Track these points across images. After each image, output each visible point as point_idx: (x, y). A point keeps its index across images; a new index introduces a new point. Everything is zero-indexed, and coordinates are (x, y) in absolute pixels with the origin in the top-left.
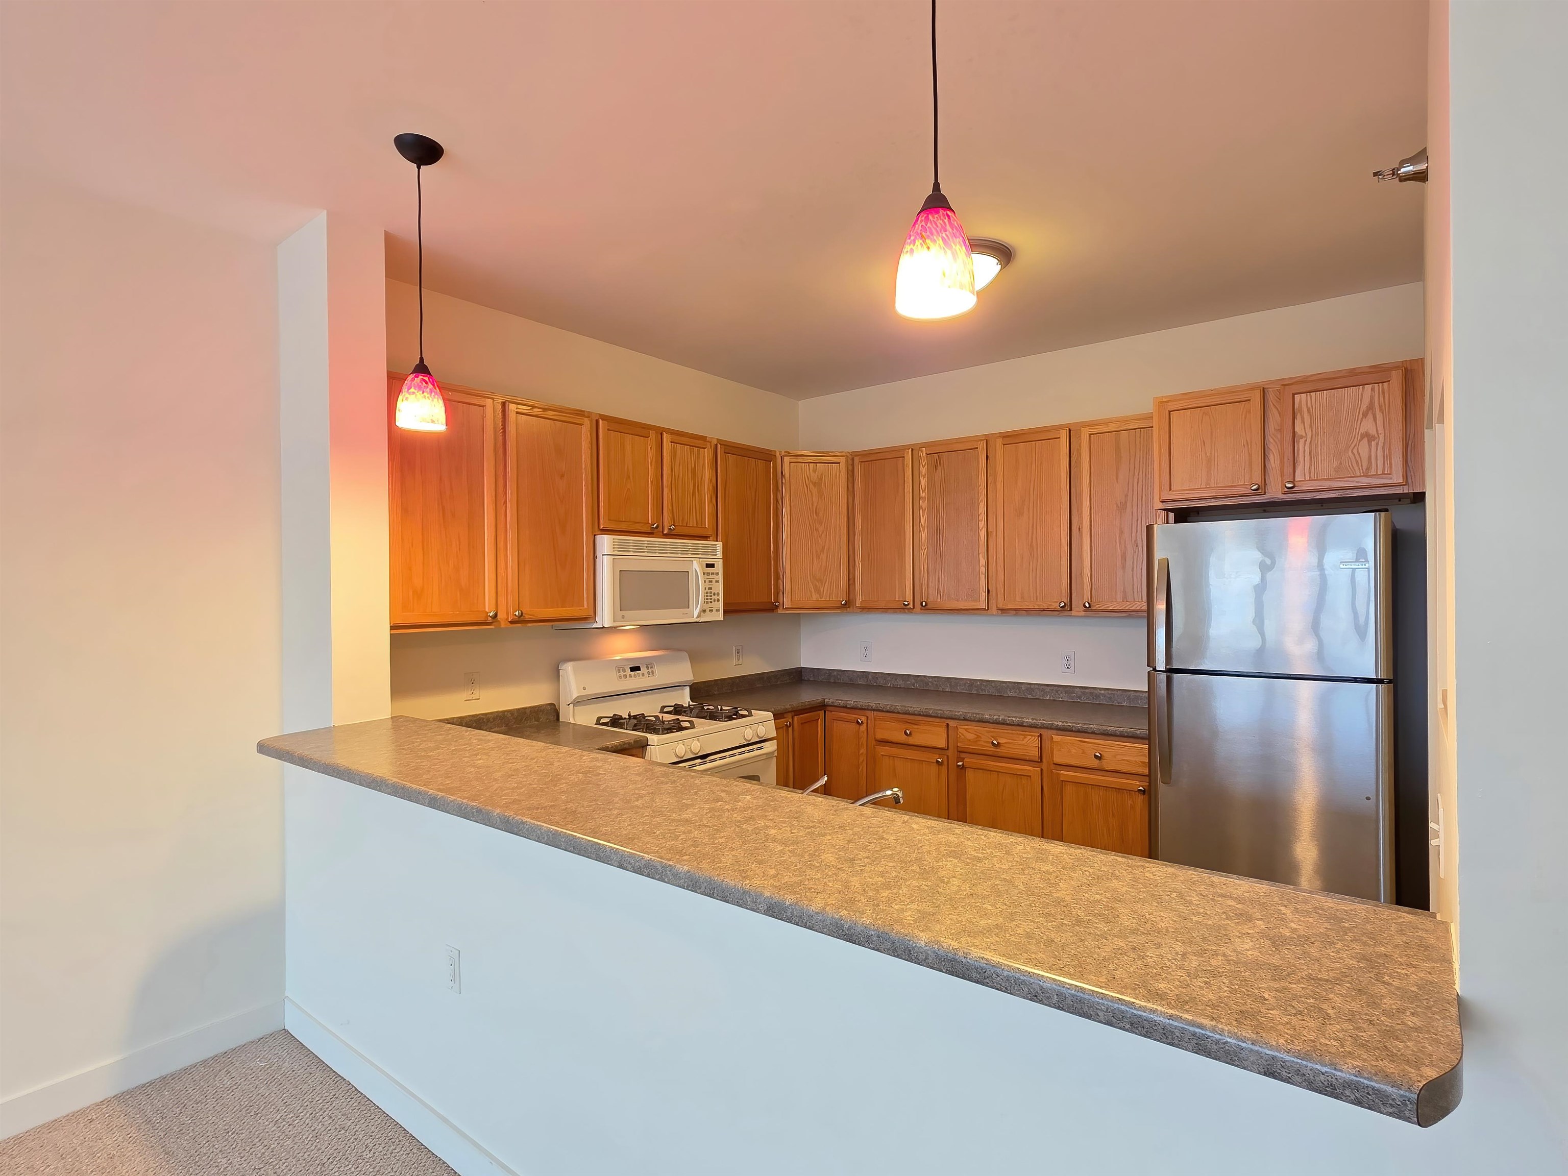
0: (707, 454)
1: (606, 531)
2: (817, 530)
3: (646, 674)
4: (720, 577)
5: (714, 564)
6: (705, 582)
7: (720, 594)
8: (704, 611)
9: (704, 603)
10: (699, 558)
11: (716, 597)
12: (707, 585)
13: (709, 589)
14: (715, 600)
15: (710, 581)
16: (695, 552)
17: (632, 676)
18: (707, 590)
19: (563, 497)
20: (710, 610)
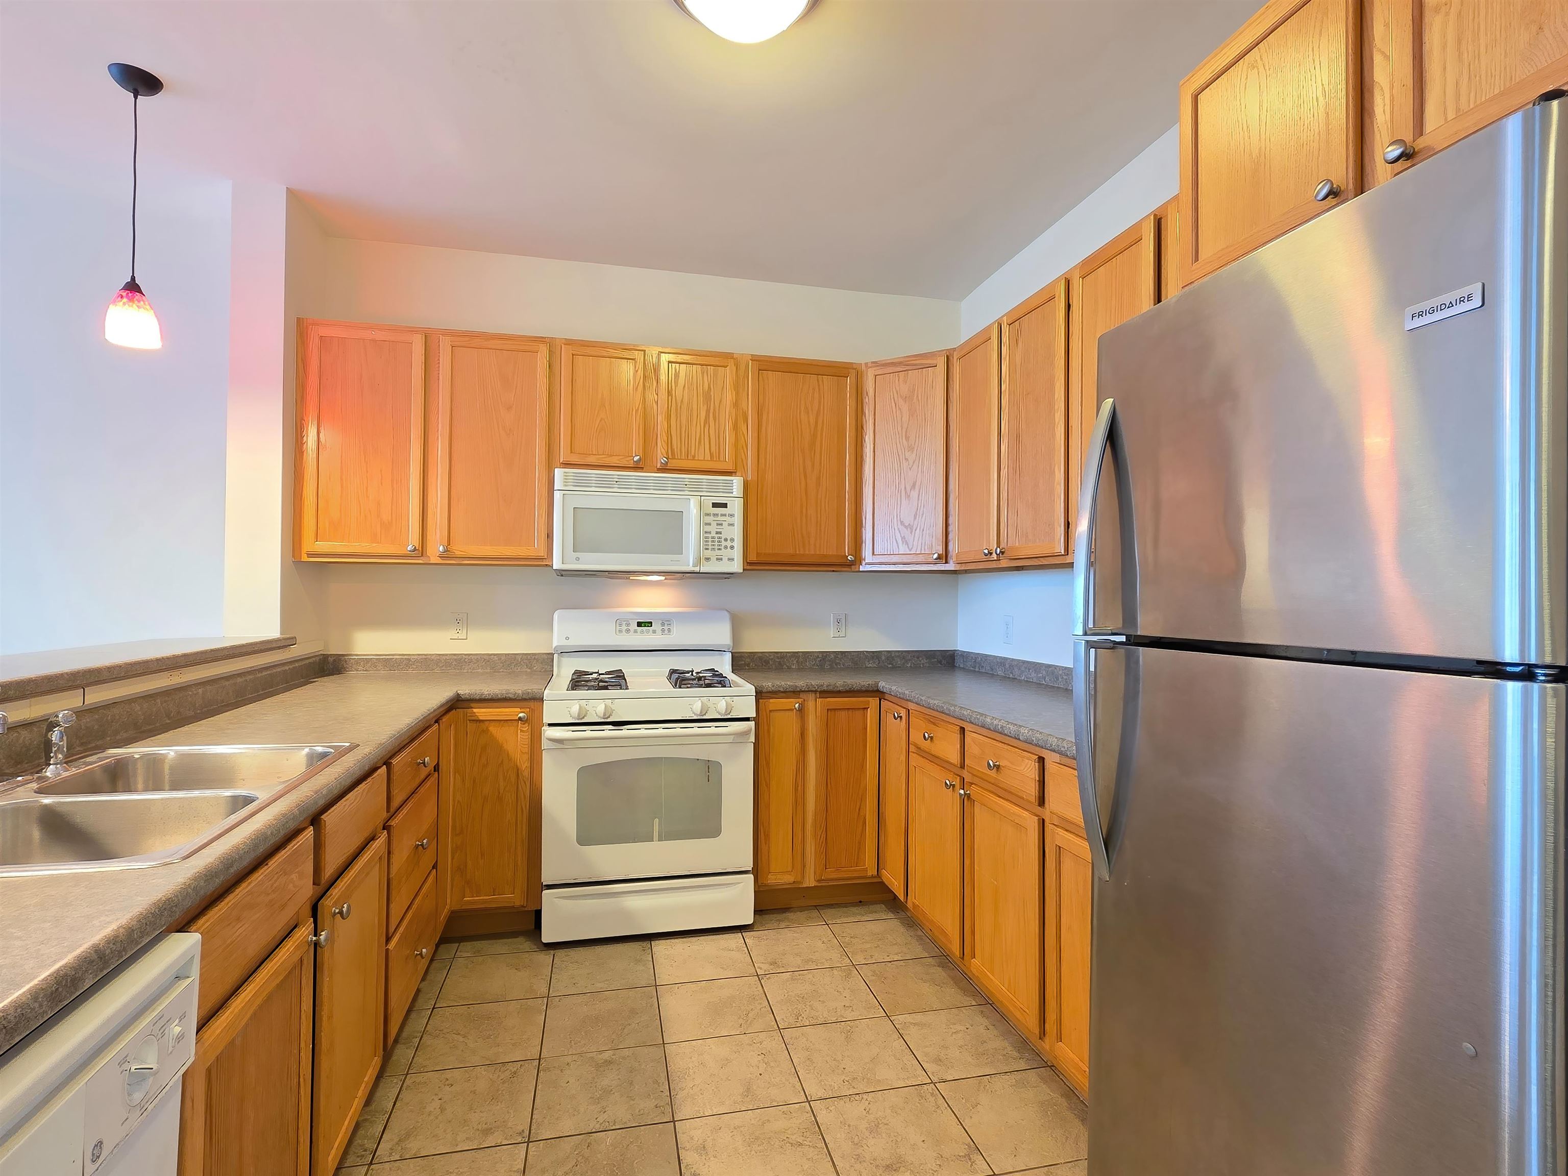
0: (728, 373)
1: (567, 465)
2: (907, 460)
3: (659, 631)
4: (738, 520)
5: (727, 504)
6: (710, 524)
7: (736, 540)
8: (708, 559)
9: (707, 549)
10: (701, 496)
11: (729, 544)
12: (713, 528)
13: (717, 533)
14: (726, 547)
15: (718, 524)
16: (696, 488)
17: (639, 632)
18: (713, 534)
19: (510, 430)
20: (717, 559)
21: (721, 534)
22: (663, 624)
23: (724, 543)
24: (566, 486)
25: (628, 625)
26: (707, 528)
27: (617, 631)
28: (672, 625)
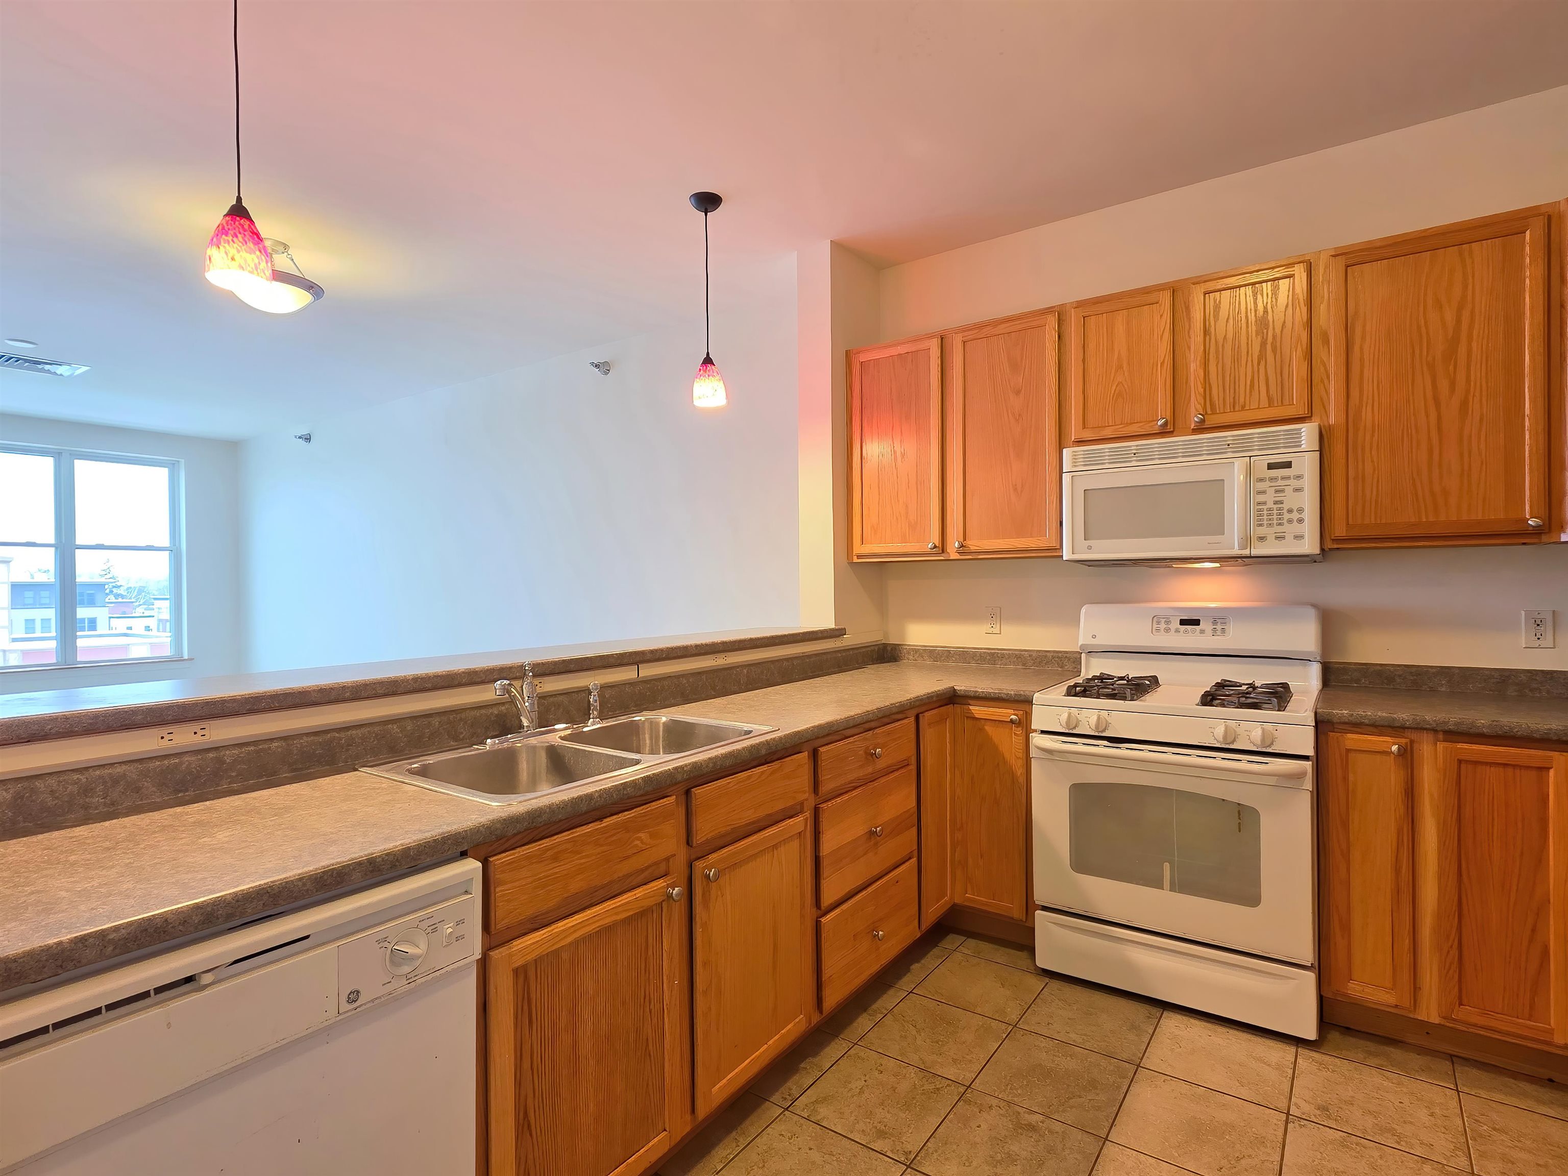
0: (1299, 283)
1: (1077, 443)
3: (1209, 631)
4: (1310, 483)
5: (1291, 462)
6: (1264, 492)
7: (1306, 510)
8: (1262, 539)
9: (1261, 525)
10: (1250, 457)
11: (1295, 516)
12: (1270, 498)
13: (1276, 503)
14: (1290, 521)
15: (1276, 491)
16: (1241, 448)
17: (1182, 632)
18: (1270, 504)
19: (1020, 415)
20: (1277, 538)
21: (1283, 503)
22: (1215, 622)
23: (1287, 516)
24: (1075, 466)
25: (1168, 622)
26: (1261, 498)
27: (1154, 630)
28: (1228, 624)
